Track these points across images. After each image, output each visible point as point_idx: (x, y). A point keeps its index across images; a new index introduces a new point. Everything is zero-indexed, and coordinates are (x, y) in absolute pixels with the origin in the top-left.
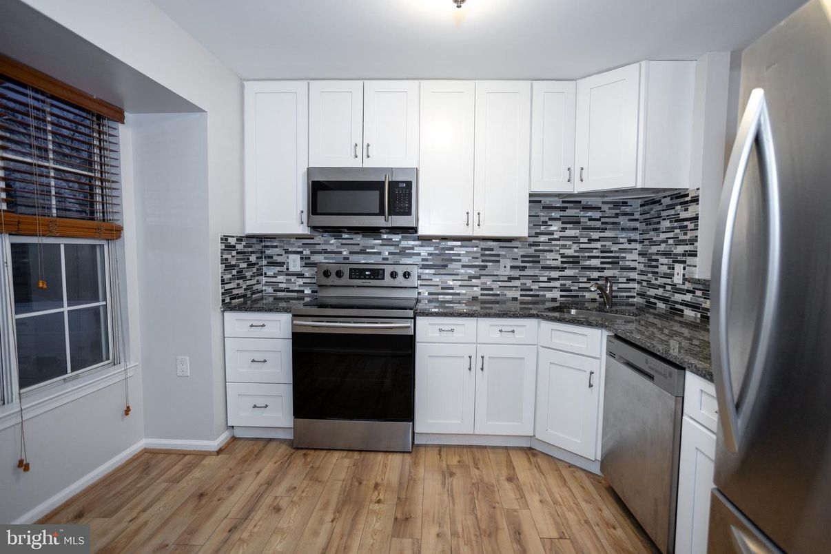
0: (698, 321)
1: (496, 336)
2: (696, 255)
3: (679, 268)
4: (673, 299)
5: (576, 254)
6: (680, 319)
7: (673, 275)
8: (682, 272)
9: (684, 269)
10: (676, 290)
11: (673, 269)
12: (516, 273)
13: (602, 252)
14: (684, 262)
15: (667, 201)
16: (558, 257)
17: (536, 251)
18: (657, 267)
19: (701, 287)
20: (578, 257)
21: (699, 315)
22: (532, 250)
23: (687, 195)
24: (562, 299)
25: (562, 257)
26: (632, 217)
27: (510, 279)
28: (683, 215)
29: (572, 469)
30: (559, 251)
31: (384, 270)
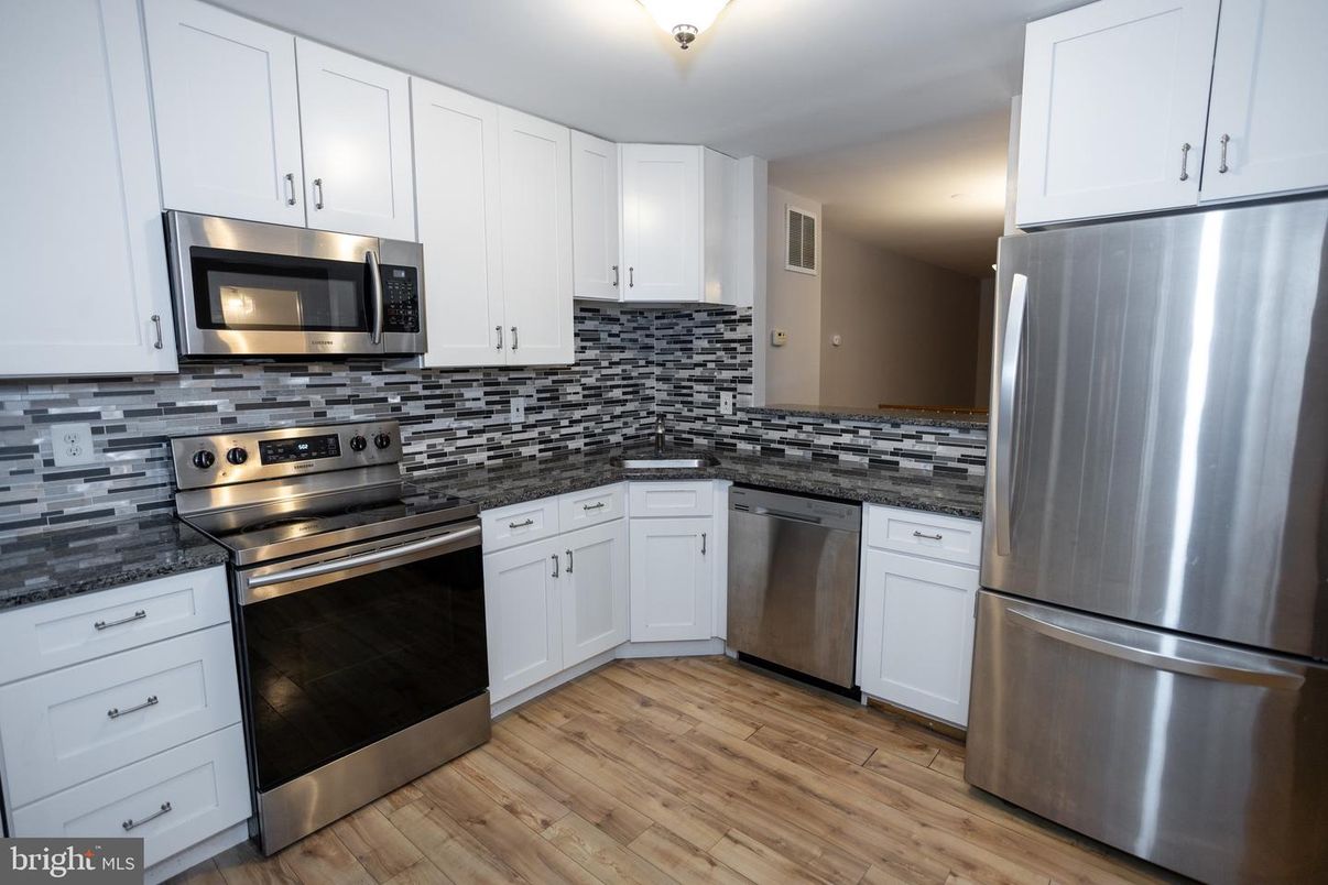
0: (759, 454)
1: (582, 517)
2: (750, 382)
3: (726, 397)
4: (719, 432)
5: (598, 384)
6: (733, 454)
7: (719, 405)
8: (731, 401)
9: (734, 397)
10: (721, 421)
11: (718, 397)
12: (533, 418)
13: (624, 379)
14: (735, 389)
15: (703, 317)
16: (579, 389)
17: (554, 382)
18: (691, 395)
19: (759, 416)
20: (600, 387)
21: (758, 448)
22: (548, 382)
23: (735, 313)
24: (587, 448)
25: (584, 389)
26: (648, 332)
27: (526, 427)
28: (728, 335)
29: (682, 661)
30: (580, 381)
31: (335, 437)
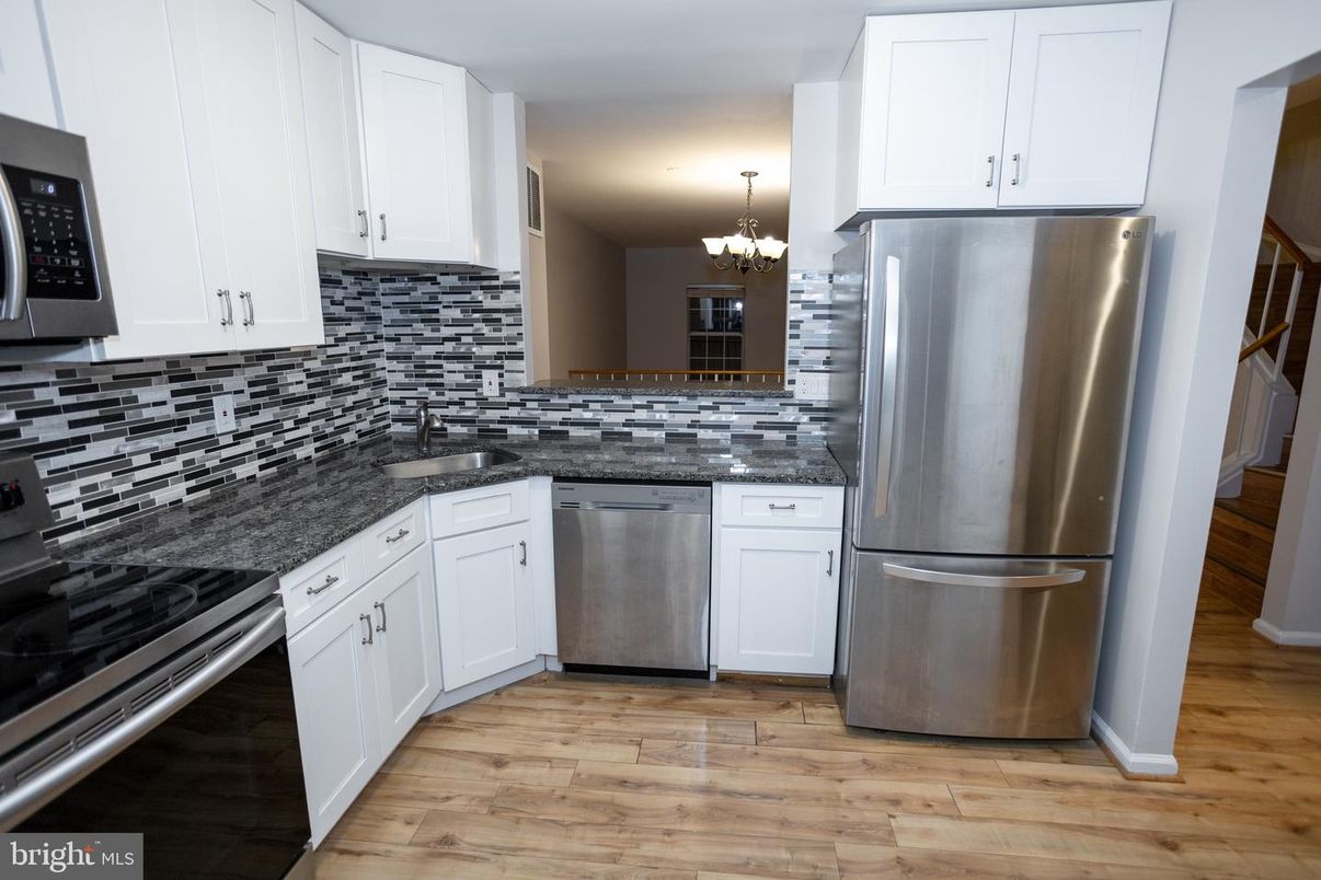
0: (536, 438)
2: (522, 358)
3: (489, 376)
4: (482, 417)
5: (324, 368)
6: (504, 440)
7: (481, 386)
8: (496, 381)
9: (501, 376)
10: (484, 403)
11: (480, 377)
13: (353, 359)
14: (501, 367)
15: (453, 280)
16: (302, 376)
17: (270, 369)
18: (441, 376)
19: (535, 396)
20: (326, 372)
21: (536, 432)
22: (261, 370)
23: (497, 278)
25: (308, 376)
28: (488, 303)
30: (301, 365)
